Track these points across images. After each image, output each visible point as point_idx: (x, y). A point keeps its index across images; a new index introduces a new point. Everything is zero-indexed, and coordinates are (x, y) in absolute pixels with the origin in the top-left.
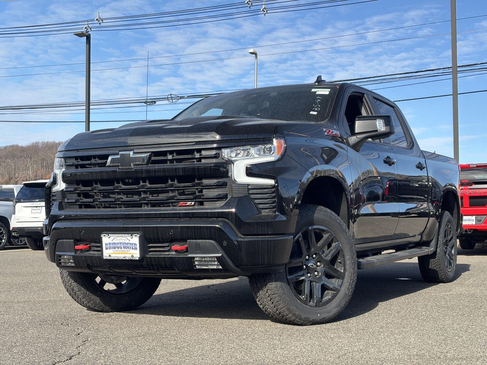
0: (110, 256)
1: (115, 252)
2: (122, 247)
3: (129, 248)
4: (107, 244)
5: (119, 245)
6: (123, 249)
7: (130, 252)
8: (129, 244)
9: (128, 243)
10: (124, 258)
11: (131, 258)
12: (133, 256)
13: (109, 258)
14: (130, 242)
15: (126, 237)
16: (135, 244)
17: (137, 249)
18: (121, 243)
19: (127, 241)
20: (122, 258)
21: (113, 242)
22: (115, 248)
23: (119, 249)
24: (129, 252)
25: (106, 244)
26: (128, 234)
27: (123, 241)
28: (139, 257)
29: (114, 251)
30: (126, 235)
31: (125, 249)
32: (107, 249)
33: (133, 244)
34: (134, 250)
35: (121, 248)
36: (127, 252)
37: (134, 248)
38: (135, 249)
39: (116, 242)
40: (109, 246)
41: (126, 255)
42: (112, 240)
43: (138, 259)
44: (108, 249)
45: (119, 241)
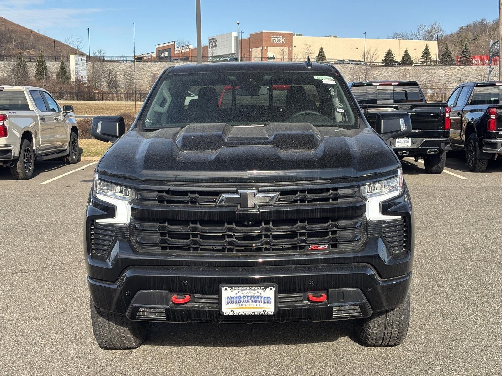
0: (233, 311)
1: (239, 307)
2: (250, 301)
3: (259, 302)
4: (229, 298)
5: (245, 299)
6: (250, 303)
7: (261, 307)
8: (260, 298)
9: (258, 297)
10: (253, 313)
11: (263, 313)
12: (265, 311)
13: (232, 313)
14: (261, 295)
15: (256, 290)
16: (268, 298)
17: (270, 303)
18: (248, 297)
19: (258, 295)
20: (250, 313)
21: (236, 296)
22: (239, 302)
23: (246, 304)
24: (259, 307)
25: (227, 298)
26: (260, 287)
27: (252, 295)
28: (274, 311)
29: (238, 305)
30: (257, 288)
31: (253, 303)
32: (227, 303)
33: (266, 297)
34: (266, 304)
35: (248, 302)
36: (256, 307)
37: (266, 302)
38: (268, 303)
39: (242, 295)
40: (230, 300)
41: (255, 310)
42: (236, 294)
43: (272, 314)
44: (229, 303)
45: (245, 295)
